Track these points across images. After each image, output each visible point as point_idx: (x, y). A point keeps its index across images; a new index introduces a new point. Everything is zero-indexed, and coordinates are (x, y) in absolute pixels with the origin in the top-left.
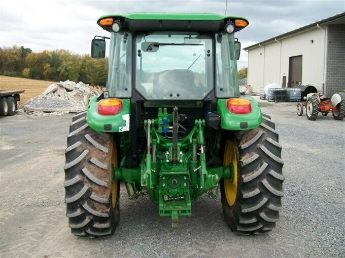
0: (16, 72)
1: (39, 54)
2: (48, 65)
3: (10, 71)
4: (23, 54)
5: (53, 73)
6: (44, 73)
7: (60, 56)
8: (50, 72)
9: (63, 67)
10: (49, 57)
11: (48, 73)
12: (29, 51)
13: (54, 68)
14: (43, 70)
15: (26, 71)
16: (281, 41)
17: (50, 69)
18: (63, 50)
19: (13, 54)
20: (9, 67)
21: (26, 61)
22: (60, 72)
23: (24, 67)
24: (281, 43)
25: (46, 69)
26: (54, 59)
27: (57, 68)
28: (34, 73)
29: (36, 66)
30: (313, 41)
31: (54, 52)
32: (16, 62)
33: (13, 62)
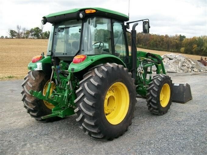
0: (177, 50)
1: (190, 39)
2: (196, 46)
3: (173, 49)
4: (181, 39)
5: (198, 50)
6: (193, 50)
7: (204, 40)
8: (197, 50)
9: (205, 46)
10: (196, 41)
11: (195, 50)
12: (184, 37)
13: (200, 47)
14: (193, 48)
15: (183, 49)
17: (197, 48)
18: (205, 36)
19: (175, 39)
20: (173, 47)
21: (183, 43)
22: (203, 49)
23: (181, 47)
25: (195, 48)
26: (200, 42)
27: (201, 47)
28: (187, 50)
29: (188, 46)
31: (200, 37)
32: (177, 44)
33: (175, 44)
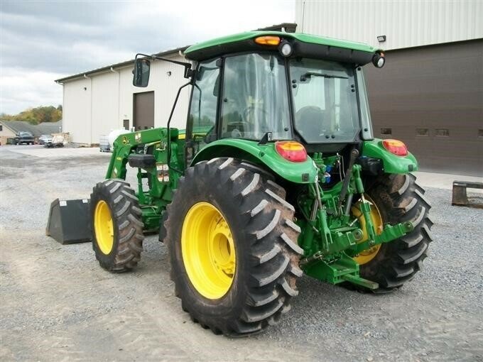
16: (119, 71)
24: (119, 73)
30: (170, 73)
